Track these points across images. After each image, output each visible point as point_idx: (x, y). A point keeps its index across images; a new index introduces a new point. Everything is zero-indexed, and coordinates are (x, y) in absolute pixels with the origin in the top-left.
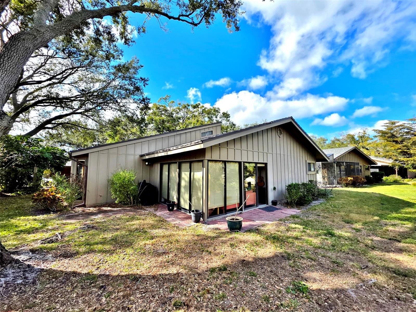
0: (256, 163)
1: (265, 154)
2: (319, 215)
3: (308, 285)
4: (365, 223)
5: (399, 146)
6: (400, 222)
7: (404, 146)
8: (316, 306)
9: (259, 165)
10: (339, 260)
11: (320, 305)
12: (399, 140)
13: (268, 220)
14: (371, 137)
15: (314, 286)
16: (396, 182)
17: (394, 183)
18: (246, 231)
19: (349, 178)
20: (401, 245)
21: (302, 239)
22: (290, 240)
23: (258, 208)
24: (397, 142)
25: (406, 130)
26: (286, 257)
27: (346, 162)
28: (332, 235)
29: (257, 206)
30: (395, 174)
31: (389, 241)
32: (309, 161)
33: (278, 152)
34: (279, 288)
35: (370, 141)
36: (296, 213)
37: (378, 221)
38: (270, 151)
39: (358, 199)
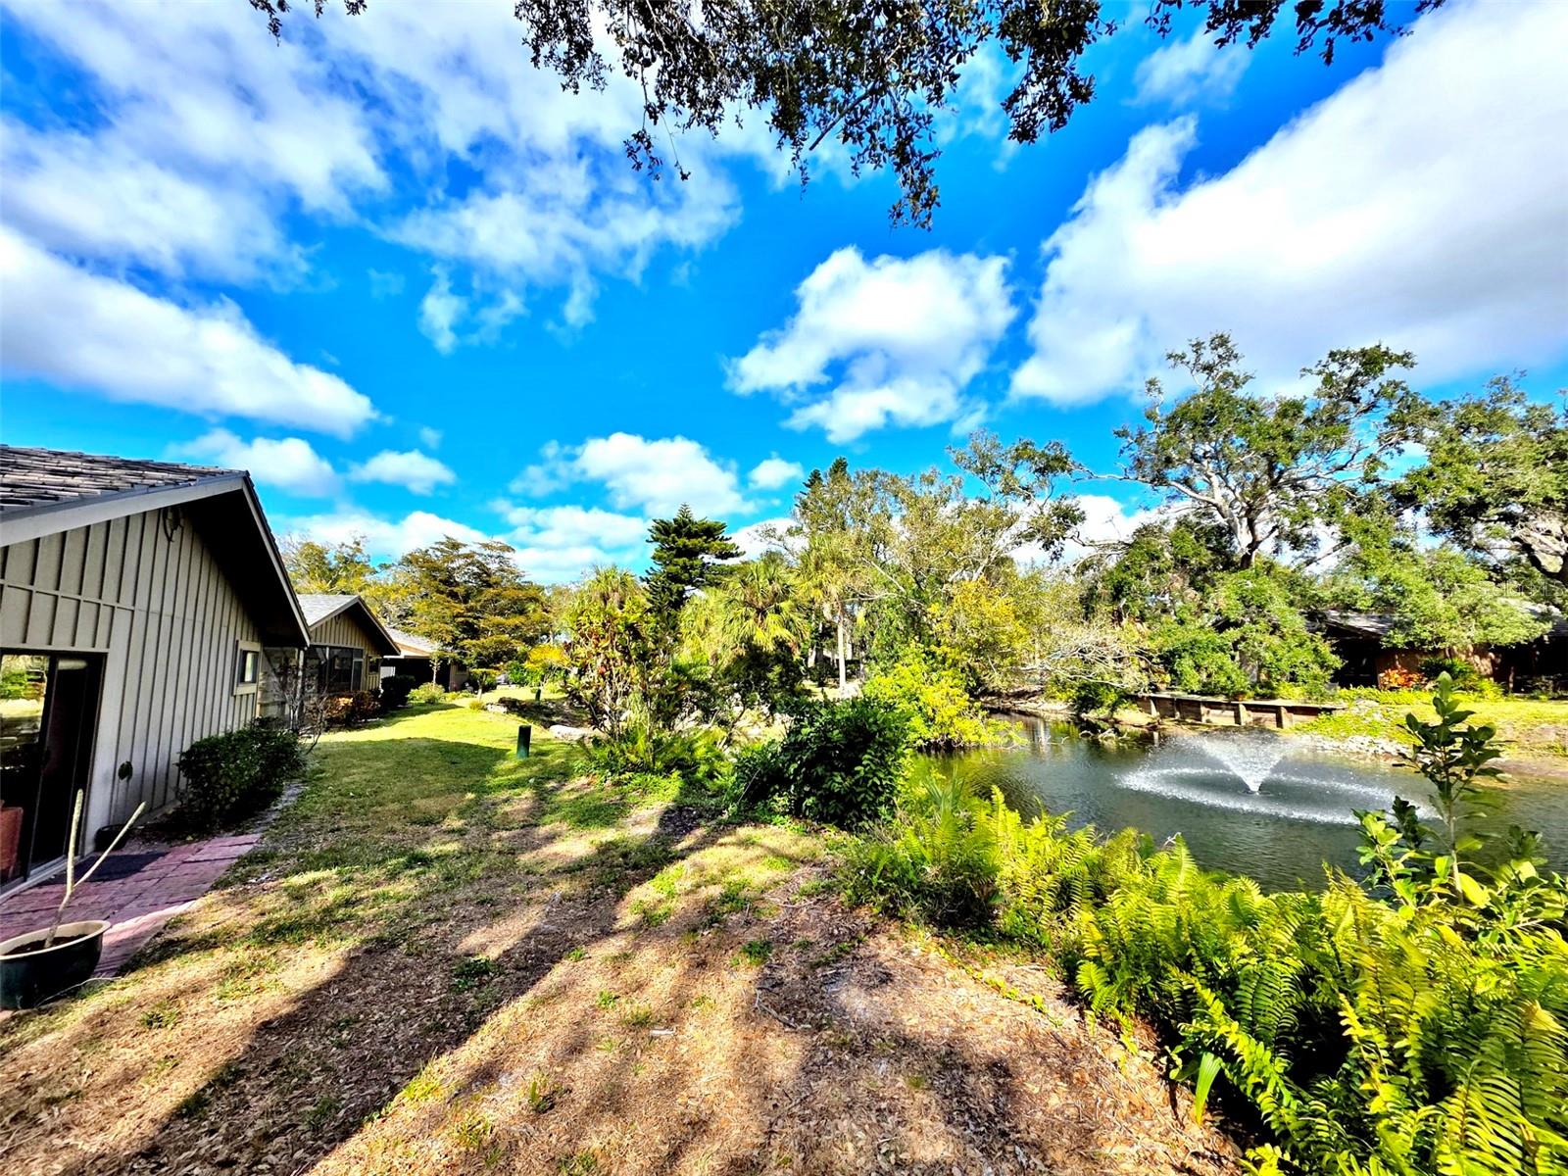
0: (54, 656)
1: (105, 612)
2: (338, 829)
3: (482, 957)
4: (461, 814)
5: (460, 608)
6: (512, 792)
7: (469, 610)
8: (520, 974)
9: (63, 665)
10: (485, 896)
11: (525, 969)
12: (460, 590)
13: (172, 903)
14: (372, 565)
15: (493, 953)
16: (432, 705)
17: (430, 707)
18: (122, 971)
19: (344, 701)
20: (542, 831)
21: (362, 899)
22: (340, 913)
23: (30, 882)
24: (454, 595)
25: (476, 570)
26: (381, 946)
27: (331, 648)
28: (425, 861)
29: (24, 875)
30: (431, 680)
31: (523, 831)
32: (244, 645)
33: (155, 607)
34: (435, 999)
35: (369, 578)
36: (250, 847)
37: (477, 802)
38: (126, 600)
39: (391, 763)
